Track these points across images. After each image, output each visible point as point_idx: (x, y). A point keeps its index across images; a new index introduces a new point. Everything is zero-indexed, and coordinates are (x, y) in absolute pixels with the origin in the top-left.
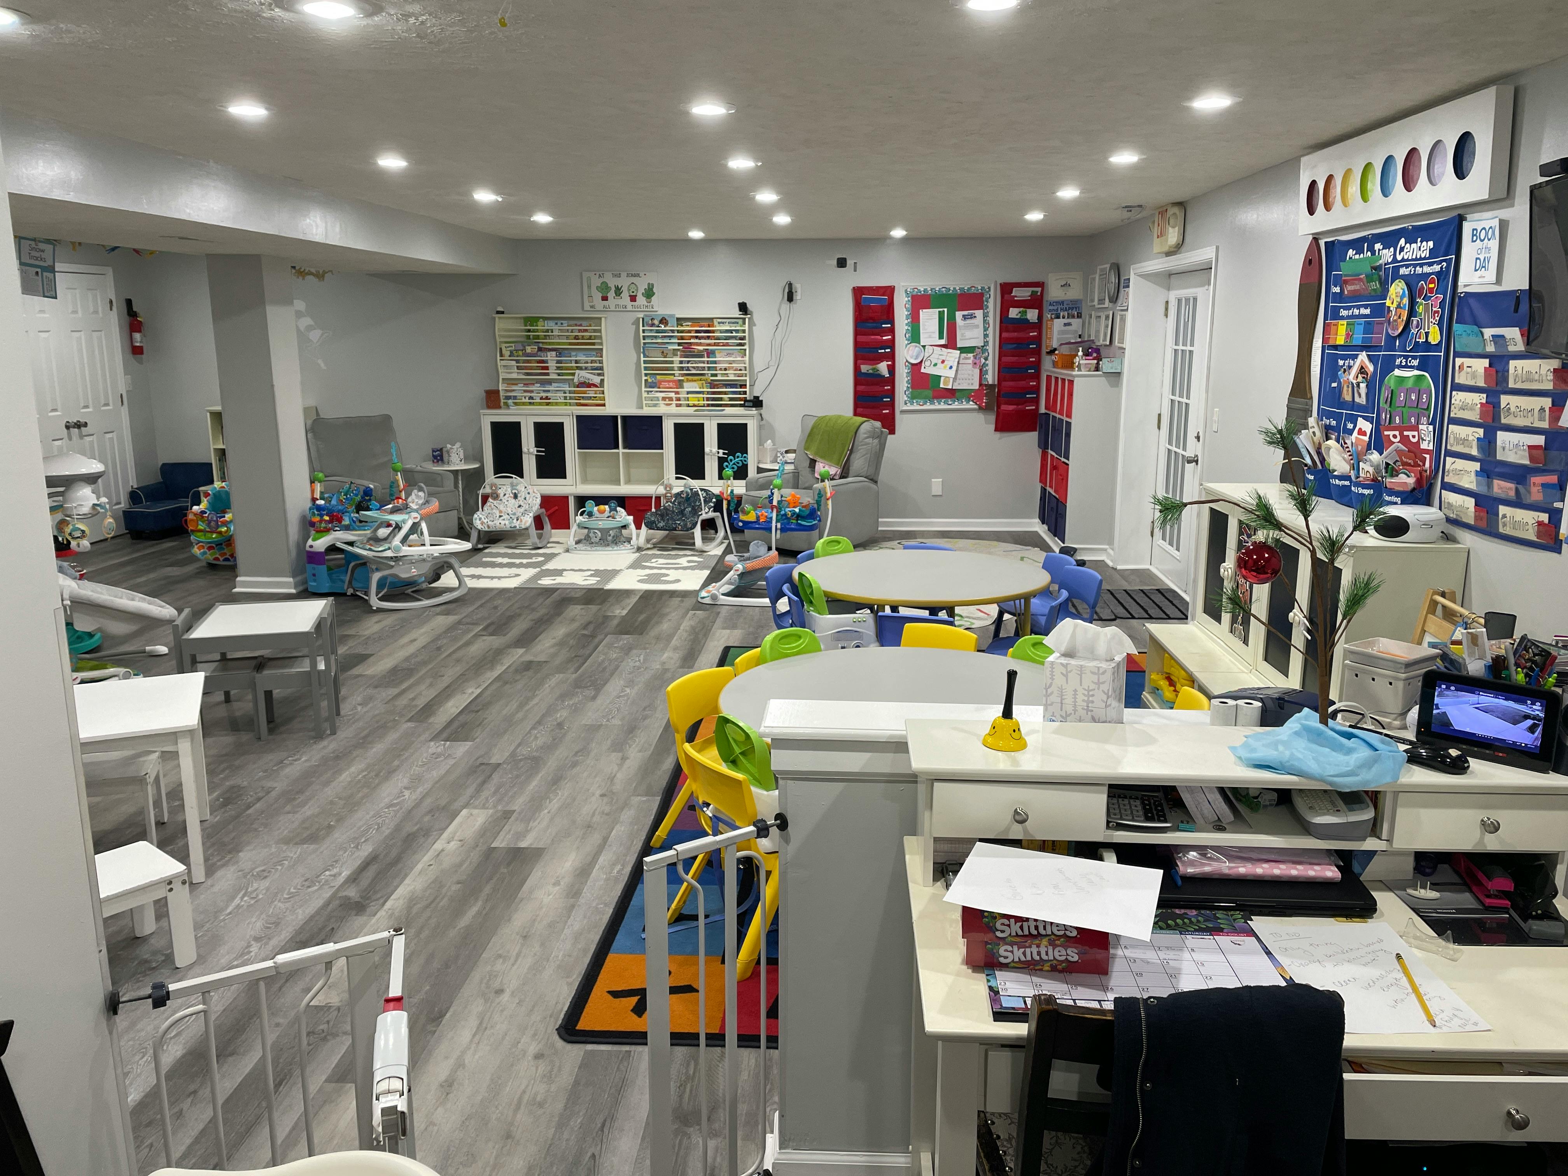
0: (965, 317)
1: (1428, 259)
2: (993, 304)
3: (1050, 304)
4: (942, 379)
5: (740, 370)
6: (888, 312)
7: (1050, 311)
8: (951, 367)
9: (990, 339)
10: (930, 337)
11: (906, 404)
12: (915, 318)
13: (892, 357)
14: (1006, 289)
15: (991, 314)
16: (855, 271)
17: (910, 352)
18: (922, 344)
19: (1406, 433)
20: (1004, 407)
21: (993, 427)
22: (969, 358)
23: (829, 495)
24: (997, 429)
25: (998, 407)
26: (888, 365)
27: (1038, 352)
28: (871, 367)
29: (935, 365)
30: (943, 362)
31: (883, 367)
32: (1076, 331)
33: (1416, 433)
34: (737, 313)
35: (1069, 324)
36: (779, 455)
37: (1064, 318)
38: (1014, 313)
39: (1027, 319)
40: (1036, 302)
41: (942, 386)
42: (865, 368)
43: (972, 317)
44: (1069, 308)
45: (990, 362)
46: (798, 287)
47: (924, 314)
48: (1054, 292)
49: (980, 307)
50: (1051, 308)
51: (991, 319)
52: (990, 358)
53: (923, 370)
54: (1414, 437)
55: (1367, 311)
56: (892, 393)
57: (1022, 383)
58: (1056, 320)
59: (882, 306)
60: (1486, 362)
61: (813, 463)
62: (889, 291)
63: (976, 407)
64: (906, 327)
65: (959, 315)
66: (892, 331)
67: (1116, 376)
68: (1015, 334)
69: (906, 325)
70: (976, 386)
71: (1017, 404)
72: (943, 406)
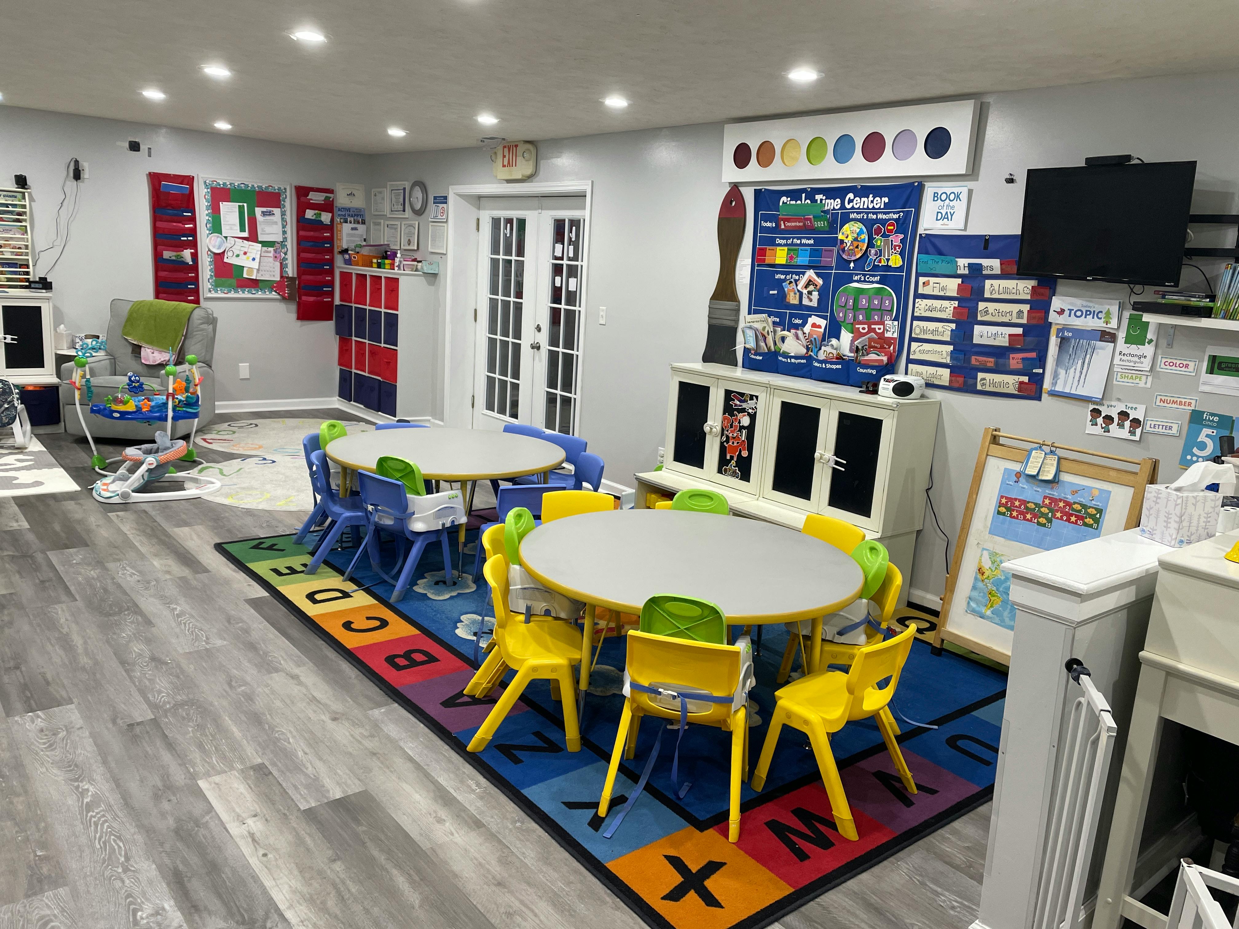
0: (264, 214)
1: (882, 209)
2: (289, 203)
3: (339, 210)
4: (245, 269)
5: (20, 248)
6: (189, 201)
7: (339, 215)
8: (254, 259)
9: (289, 235)
10: (231, 229)
11: (210, 291)
12: (215, 210)
13: (194, 245)
14: (302, 192)
15: (288, 213)
16: (150, 156)
17: (213, 242)
18: (224, 235)
19: (873, 326)
20: (304, 298)
21: (294, 316)
22: (270, 252)
23: (197, 381)
24: (299, 318)
25: (300, 298)
26: (191, 253)
27: (331, 251)
28: (175, 254)
29: (238, 256)
30: (245, 253)
31: (187, 254)
32: (362, 235)
33: (882, 327)
34: (13, 187)
35: (356, 229)
36: (78, 340)
37: (351, 223)
38: (310, 214)
39: (321, 221)
40: (328, 206)
41: (245, 276)
42: (167, 254)
43: (271, 214)
44: (355, 215)
45: (289, 256)
46: (85, 165)
47: (224, 206)
48: (342, 200)
49: (278, 206)
50: (340, 213)
51: (288, 218)
52: (289, 253)
53: (226, 260)
54: (879, 329)
55: (812, 242)
56: (196, 280)
57: (319, 278)
58: (344, 224)
59: (183, 194)
60: (959, 281)
61: (137, 350)
62: (189, 180)
63: (278, 297)
64: (207, 218)
65: (258, 211)
66: (193, 220)
67: (433, 277)
68: (312, 234)
69: (207, 215)
70: (278, 278)
71: (317, 296)
72: (247, 295)
